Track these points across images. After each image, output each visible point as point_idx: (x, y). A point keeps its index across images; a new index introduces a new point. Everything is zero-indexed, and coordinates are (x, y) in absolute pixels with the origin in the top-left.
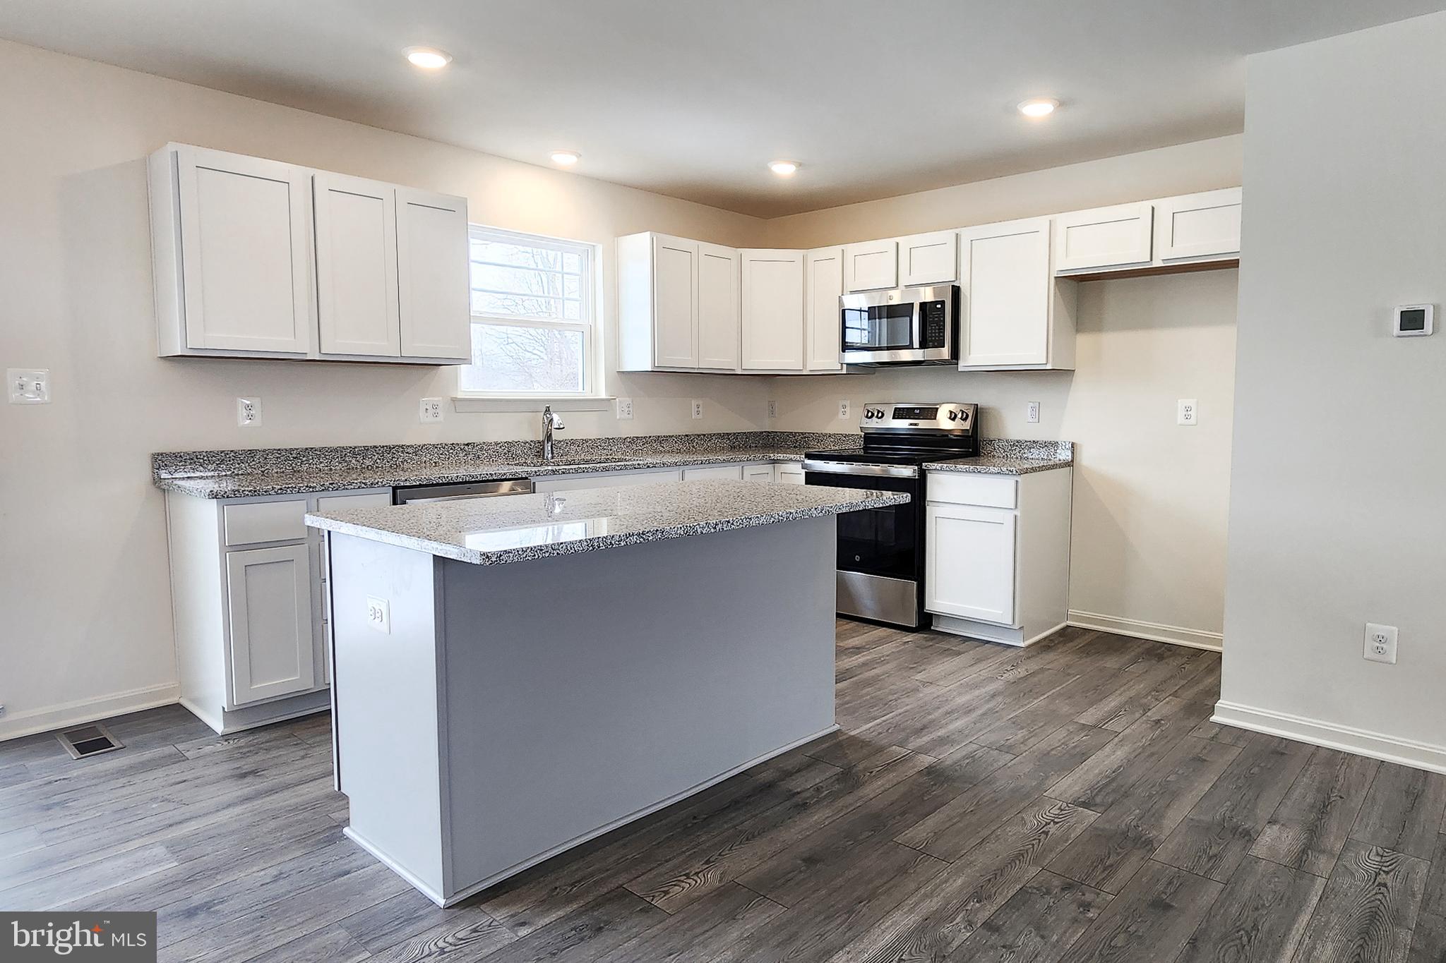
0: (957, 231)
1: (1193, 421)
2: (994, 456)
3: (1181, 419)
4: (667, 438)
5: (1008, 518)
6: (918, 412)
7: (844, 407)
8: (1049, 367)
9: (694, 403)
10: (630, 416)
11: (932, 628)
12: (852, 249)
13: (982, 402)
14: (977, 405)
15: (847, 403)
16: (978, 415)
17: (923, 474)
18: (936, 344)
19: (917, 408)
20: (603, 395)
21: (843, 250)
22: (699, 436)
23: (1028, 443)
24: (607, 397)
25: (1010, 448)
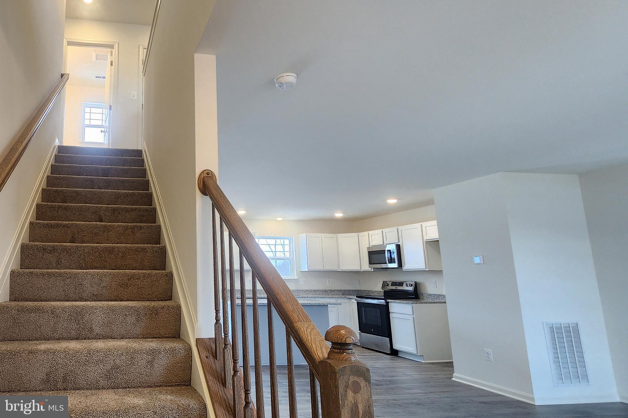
0: (397, 227)
2: (424, 299)
4: (318, 291)
5: (411, 318)
6: (398, 284)
7: (380, 282)
8: (427, 270)
9: (327, 280)
10: (305, 284)
11: (398, 355)
12: (371, 232)
13: (418, 281)
14: (416, 282)
16: (416, 286)
17: (388, 303)
20: (296, 278)
21: (368, 233)
22: (329, 290)
23: (433, 295)
24: (298, 278)
25: (428, 296)
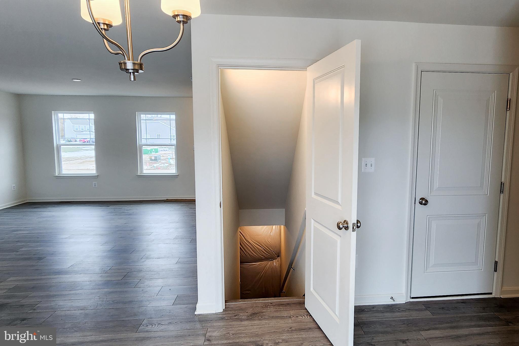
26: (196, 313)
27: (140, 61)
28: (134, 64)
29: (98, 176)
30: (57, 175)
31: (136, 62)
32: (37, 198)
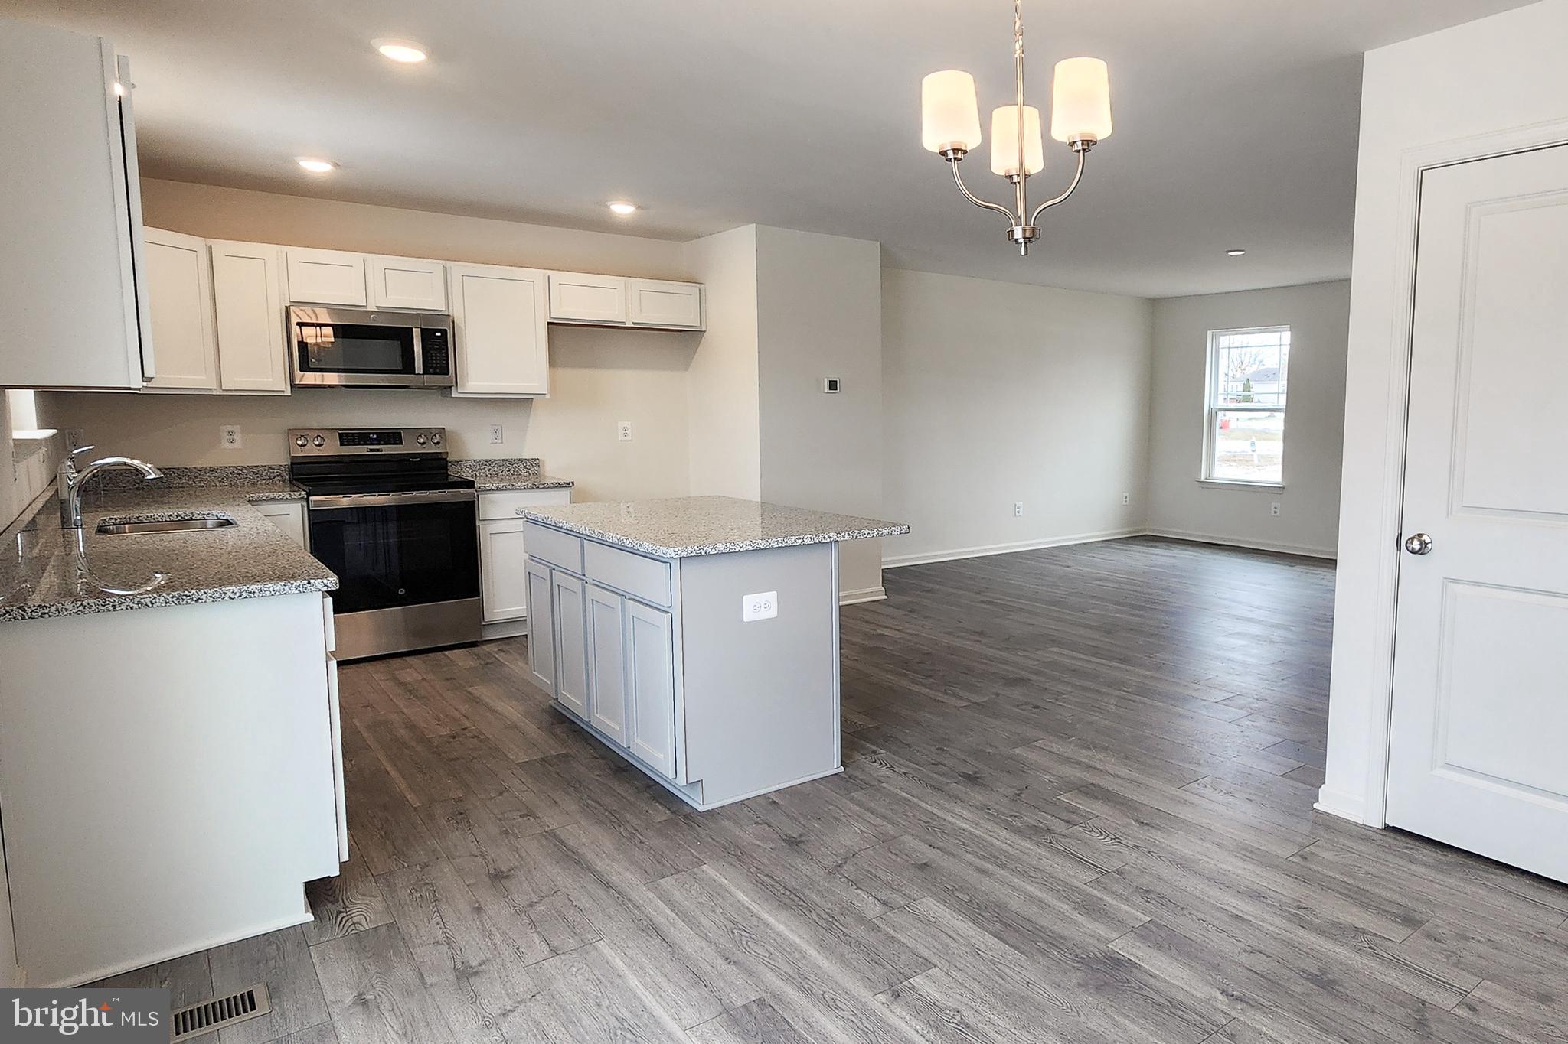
0: (444, 263)
1: (629, 438)
3: (621, 437)
6: (375, 436)
12: (298, 253)
15: (237, 428)
18: (438, 371)
19: (373, 434)
21: (285, 254)
23: (498, 462)
25: (478, 467)
26: (1315, 806)
27: (1034, 224)
28: (1024, 230)
29: (1284, 488)
30: (1203, 479)
31: (1027, 227)
32: (1162, 529)
